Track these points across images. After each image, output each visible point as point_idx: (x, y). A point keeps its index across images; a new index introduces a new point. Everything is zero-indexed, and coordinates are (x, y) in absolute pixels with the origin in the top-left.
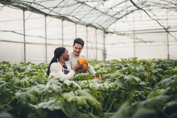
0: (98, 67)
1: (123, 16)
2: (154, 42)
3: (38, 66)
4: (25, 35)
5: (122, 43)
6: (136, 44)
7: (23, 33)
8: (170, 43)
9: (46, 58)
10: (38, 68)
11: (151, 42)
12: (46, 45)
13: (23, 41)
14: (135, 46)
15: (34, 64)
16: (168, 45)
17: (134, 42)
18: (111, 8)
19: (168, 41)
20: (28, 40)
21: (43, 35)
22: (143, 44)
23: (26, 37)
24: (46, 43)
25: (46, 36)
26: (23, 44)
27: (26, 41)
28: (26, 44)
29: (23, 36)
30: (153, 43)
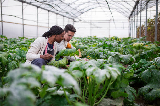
0: (75, 41)
1: (85, 12)
2: (102, 27)
3: (31, 40)
4: (23, 19)
5: (84, 27)
6: (92, 28)
7: (22, 18)
8: (111, 29)
9: (38, 35)
10: (31, 41)
11: (100, 27)
12: (38, 26)
13: (22, 23)
14: (91, 30)
15: (27, 38)
16: (110, 30)
17: (91, 27)
18: (78, 6)
19: (110, 28)
20: (25, 22)
21: (36, 20)
22: (96, 29)
23: (24, 20)
24: (38, 25)
25: (38, 20)
26: (22, 25)
27: (24, 23)
28: (24, 26)
29: (22, 20)
30: (101, 29)
